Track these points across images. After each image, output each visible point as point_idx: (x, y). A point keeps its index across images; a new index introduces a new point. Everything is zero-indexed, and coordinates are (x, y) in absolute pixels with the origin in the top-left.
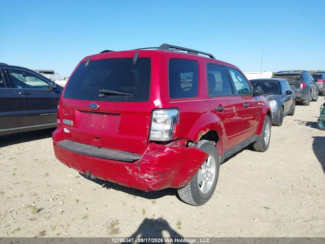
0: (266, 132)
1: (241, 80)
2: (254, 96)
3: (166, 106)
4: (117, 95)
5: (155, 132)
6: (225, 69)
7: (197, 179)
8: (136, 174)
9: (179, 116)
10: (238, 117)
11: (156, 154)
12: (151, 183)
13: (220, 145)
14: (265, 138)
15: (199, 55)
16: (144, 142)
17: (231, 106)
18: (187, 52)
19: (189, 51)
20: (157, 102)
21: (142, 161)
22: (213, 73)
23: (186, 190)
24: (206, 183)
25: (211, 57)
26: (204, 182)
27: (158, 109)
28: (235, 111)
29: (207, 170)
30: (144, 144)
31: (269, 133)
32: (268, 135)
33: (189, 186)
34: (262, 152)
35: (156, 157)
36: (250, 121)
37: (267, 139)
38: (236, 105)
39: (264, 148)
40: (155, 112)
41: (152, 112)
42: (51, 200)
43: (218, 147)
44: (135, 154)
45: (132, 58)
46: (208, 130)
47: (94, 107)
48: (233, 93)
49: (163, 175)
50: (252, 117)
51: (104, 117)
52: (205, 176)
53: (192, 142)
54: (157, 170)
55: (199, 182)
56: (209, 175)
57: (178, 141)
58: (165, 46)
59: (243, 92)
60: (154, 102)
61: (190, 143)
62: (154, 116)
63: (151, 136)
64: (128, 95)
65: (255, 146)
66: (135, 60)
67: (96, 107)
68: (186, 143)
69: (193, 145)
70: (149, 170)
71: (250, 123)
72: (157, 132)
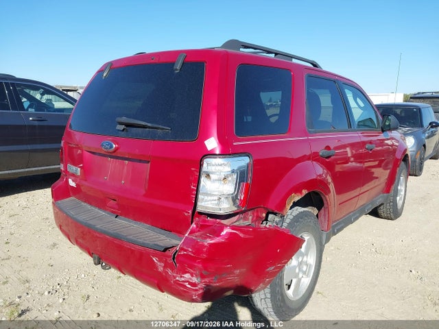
0: (399, 188)
1: (362, 105)
2: (383, 131)
3: (228, 151)
4: (144, 127)
5: (206, 198)
6: (337, 86)
7: (282, 278)
8: (170, 272)
9: (250, 168)
10: (354, 164)
11: (205, 238)
12: (196, 290)
13: (325, 215)
14: (398, 198)
15: (294, 61)
16: (186, 214)
17: (344, 146)
18: (273, 55)
19: (276, 54)
20: (212, 143)
21: (182, 249)
22: (317, 92)
23: (263, 297)
24: (299, 280)
25: (315, 65)
26: (294, 281)
27: (211, 154)
28: (349, 155)
29: (300, 259)
30: (186, 218)
31: (403, 191)
32: (403, 193)
33: (267, 290)
34: (391, 219)
35: (206, 244)
36: (373, 170)
37: (400, 199)
38: (352, 145)
39: (394, 214)
40: (206, 161)
41: (201, 160)
42: (46, 293)
43: (322, 218)
44: (172, 234)
45: (173, 64)
46: (305, 192)
47: (108, 147)
48: (350, 126)
49: (218, 277)
50: (377, 163)
51: (124, 164)
52: (297, 270)
53: (275, 214)
54: (205, 268)
55: (286, 281)
56: (305, 268)
57: (250, 213)
58: (233, 43)
59: (365, 124)
60: (206, 142)
61: (271, 216)
62: (205, 168)
63: (199, 204)
64: (162, 129)
65: (381, 211)
66: (178, 66)
67: (111, 147)
68: (264, 215)
69: (277, 219)
70: (191, 267)
71: (373, 173)
72: (209, 198)
